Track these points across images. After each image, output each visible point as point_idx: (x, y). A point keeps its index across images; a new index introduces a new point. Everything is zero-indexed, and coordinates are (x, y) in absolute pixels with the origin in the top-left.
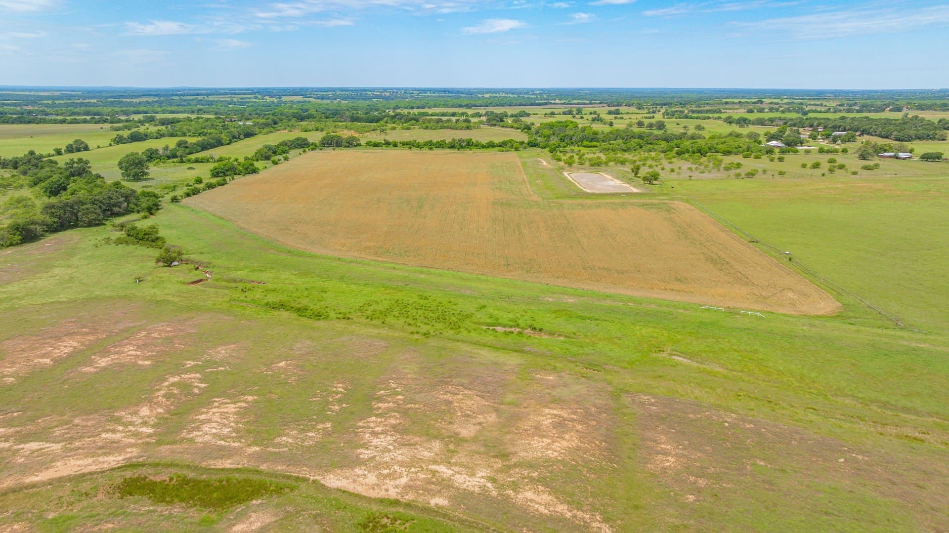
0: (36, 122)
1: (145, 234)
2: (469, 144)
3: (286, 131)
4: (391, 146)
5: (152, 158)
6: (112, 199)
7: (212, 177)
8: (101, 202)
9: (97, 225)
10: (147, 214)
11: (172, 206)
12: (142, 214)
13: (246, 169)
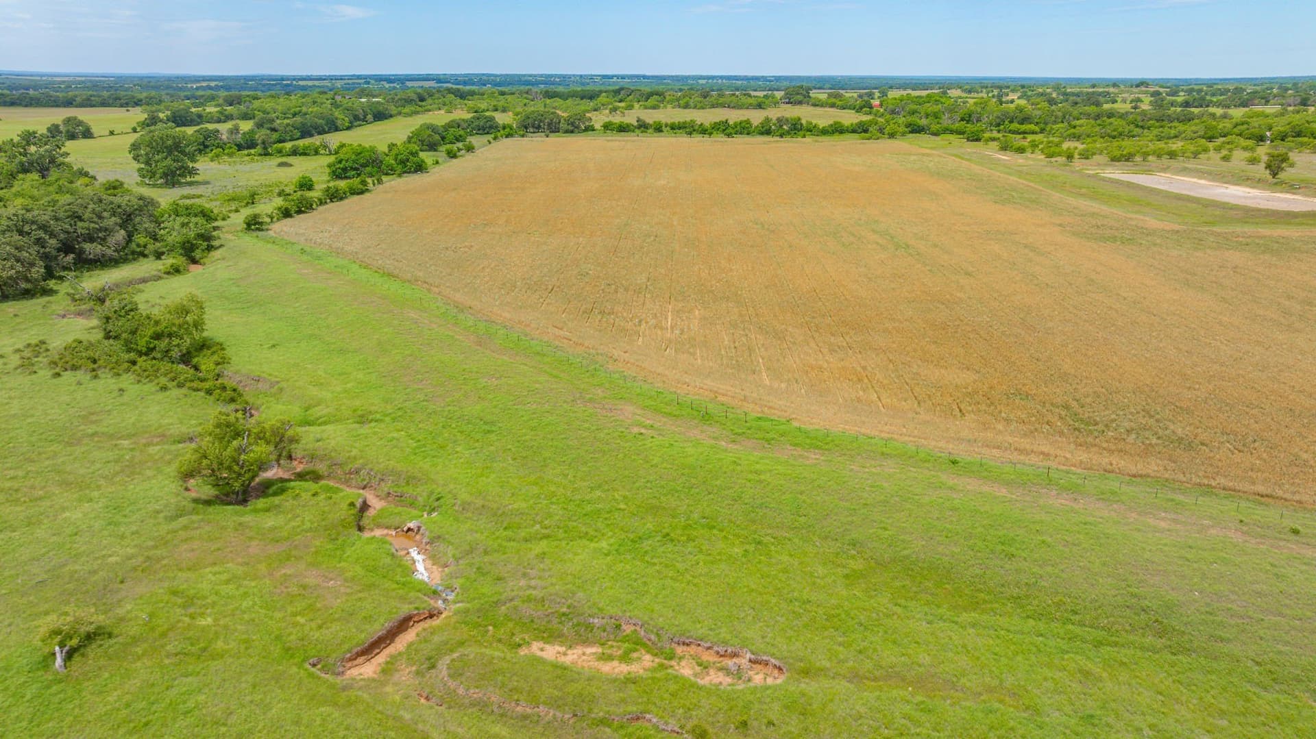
0: (24, 103)
1: (157, 336)
2: (796, 128)
3: (442, 112)
4: (650, 131)
5: (206, 147)
6: (80, 218)
7: (333, 179)
8: (43, 227)
9: (27, 294)
10: (179, 260)
11: (249, 241)
12: (169, 261)
13: (403, 162)
